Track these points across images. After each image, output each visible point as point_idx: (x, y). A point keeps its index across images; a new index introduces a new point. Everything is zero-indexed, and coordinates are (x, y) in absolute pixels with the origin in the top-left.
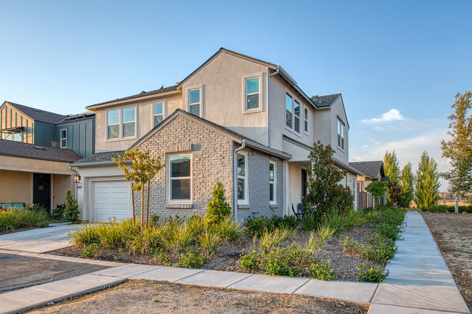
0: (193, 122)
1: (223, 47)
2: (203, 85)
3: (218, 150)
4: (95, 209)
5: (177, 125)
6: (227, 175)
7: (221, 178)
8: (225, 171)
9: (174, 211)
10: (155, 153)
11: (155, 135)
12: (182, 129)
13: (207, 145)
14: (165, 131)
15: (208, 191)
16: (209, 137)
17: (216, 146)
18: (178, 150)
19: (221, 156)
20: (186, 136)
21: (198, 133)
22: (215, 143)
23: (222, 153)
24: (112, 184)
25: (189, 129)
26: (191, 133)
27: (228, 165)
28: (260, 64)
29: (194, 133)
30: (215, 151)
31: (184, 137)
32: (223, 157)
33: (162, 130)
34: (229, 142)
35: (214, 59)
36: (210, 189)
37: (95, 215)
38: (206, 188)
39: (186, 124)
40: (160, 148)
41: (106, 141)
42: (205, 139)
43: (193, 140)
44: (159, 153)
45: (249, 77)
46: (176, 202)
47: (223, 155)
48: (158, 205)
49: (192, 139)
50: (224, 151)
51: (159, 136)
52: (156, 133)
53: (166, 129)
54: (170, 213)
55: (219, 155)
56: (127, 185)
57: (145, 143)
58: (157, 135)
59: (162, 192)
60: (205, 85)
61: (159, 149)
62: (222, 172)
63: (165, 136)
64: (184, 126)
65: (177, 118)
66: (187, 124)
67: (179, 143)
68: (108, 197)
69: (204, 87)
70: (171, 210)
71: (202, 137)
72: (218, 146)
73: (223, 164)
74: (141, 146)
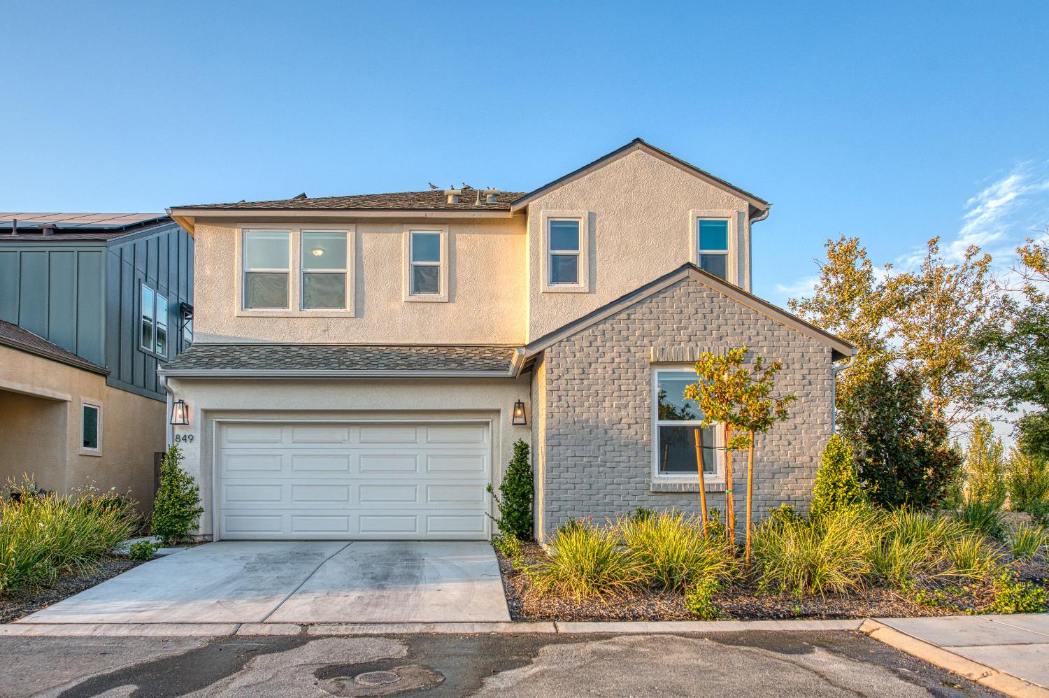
0: (727, 297)
1: (641, 138)
2: (589, 213)
3: (797, 366)
4: (224, 501)
5: (682, 299)
6: (818, 420)
7: (804, 426)
8: (815, 411)
9: (676, 498)
10: (617, 360)
11: (618, 317)
12: (697, 311)
13: (768, 353)
14: (648, 310)
15: (770, 454)
16: (773, 335)
17: (790, 357)
18: (693, 358)
19: (804, 378)
20: (709, 327)
21: (743, 324)
22: (788, 349)
23: (806, 372)
24: (293, 433)
25: (716, 311)
26: (721, 321)
27: (821, 398)
28: (729, 192)
29: (730, 322)
30: (788, 368)
31: (705, 329)
32: (810, 382)
33: (639, 307)
34: (822, 351)
35: (617, 159)
36: (776, 448)
37: (224, 518)
38: (765, 446)
39: (709, 301)
40: (633, 349)
41: (237, 310)
42: (761, 338)
43: (729, 339)
44: (632, 359)
45: (706, 215)
46: (675, 478)
47: (808, 377)
48: (627, 486)
49: (727, 335)
50: (810, 369)
51: (628, 319)
52: (621, 312)
53: (650, 305)
54: (666, 504)
55: (799, 377)
56: (349, 437)
57: (586, 333)
58: (623, 316)
59: (640, 455)
60: (595, 214)
61: (629, 351)
62: (807, 413)
63: (646, 322)
64: (703, 303)
65: (684, 284)
66: (712, 300)
67: (690, 341)
68: (279, 469)
69: (592, 218)
70: (667, 497)
71: (754, 333)
72: (797, 356)
73: (808, 396)
74: (573, 339)
